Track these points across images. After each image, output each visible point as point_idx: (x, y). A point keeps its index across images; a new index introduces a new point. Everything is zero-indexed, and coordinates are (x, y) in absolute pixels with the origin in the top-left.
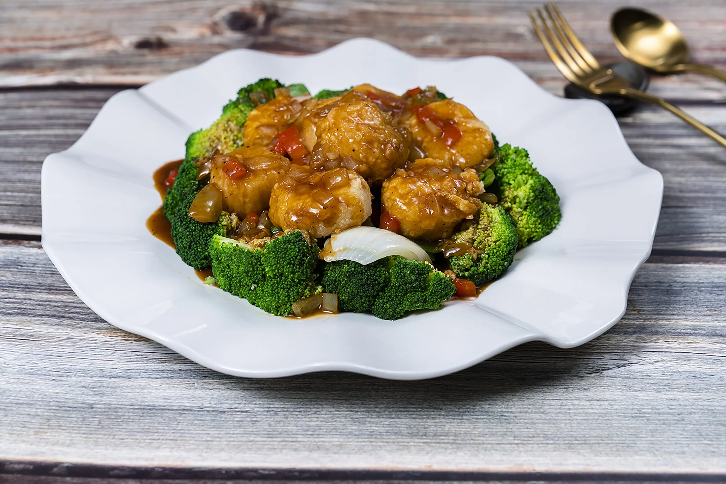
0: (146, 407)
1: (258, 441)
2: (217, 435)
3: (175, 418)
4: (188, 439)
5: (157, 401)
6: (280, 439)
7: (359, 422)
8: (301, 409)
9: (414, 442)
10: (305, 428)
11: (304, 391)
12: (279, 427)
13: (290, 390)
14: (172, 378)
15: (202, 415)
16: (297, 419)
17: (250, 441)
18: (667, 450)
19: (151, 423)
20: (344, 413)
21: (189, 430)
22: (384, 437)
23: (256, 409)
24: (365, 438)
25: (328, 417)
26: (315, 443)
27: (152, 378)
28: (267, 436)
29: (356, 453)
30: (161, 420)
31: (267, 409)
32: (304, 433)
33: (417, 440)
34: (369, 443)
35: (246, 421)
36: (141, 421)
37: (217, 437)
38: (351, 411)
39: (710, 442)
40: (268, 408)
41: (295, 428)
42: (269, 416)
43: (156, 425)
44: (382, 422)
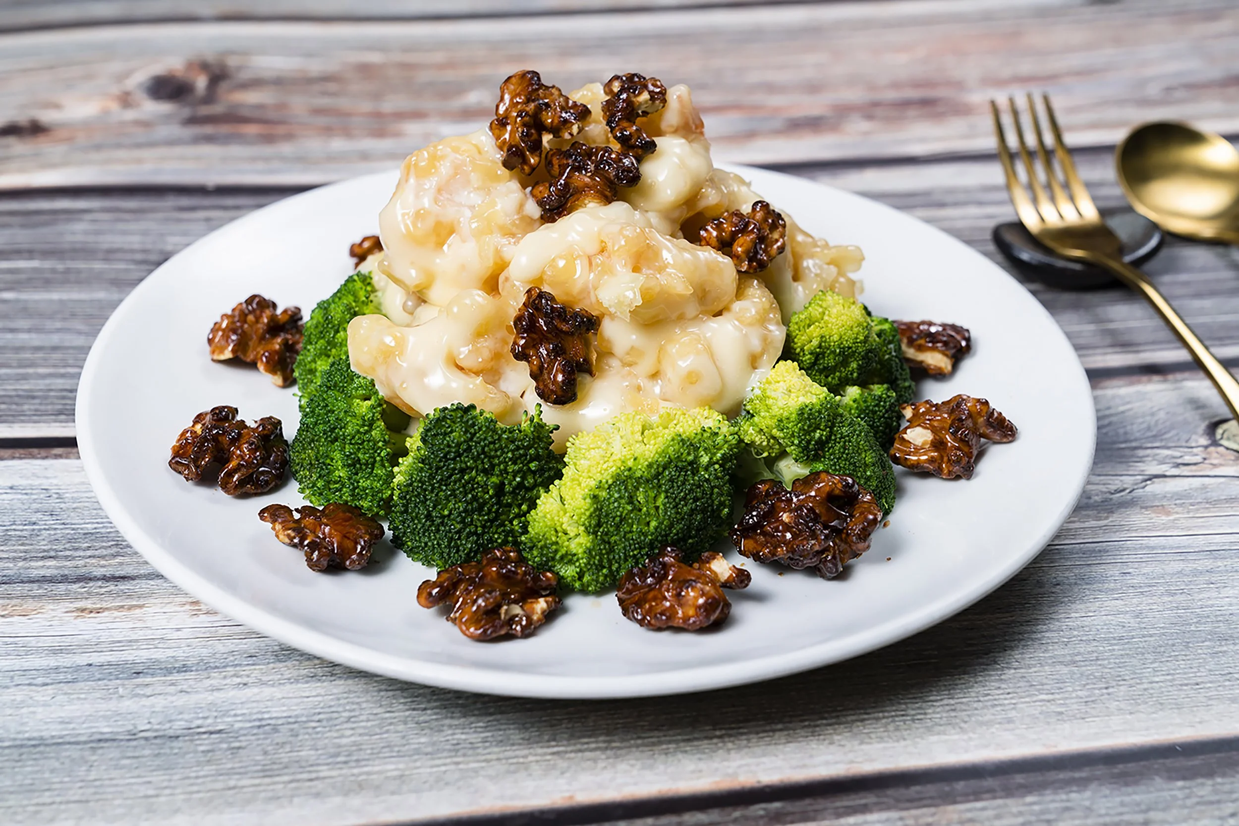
0: (25, 742)
1: (243, 787)
2: (165, 784)
3: (82, 758)
4: (110, 796)
5: (48, 729)
6: (286, 778)
7: (431, 729)
8: (321, 716)
9: (536, 755)
10: (332, 751)
11: (324, 681)
12: (283, 755)
13: (297, 681)
14: (74, 681)
15: (135, 747)
16: (314, 736)
17: (230, 789)
18: (980, 718)
19: (37, 772)
20: (402, 714)
21: (111, 779)
22: (479, 751)
23: (237, 726)
24: (446, 758)
25: (373, 726)
26: (352, 778)
27: (36, 685)
28: (261, 774)
29: (431, 789)
30: (56, 764)
31: (257, 723)
32: (330, 760)
33: (540, 751)
34: (453, 767)
35: (220, 749)
36: (17, 770)
37: (166, 788)
38: (414, 709)
39: (1050, 697)
40: (260, 720)
41: (312, 752)
42: (262, 736)
43: (47, 775)
44: (472, 723)
